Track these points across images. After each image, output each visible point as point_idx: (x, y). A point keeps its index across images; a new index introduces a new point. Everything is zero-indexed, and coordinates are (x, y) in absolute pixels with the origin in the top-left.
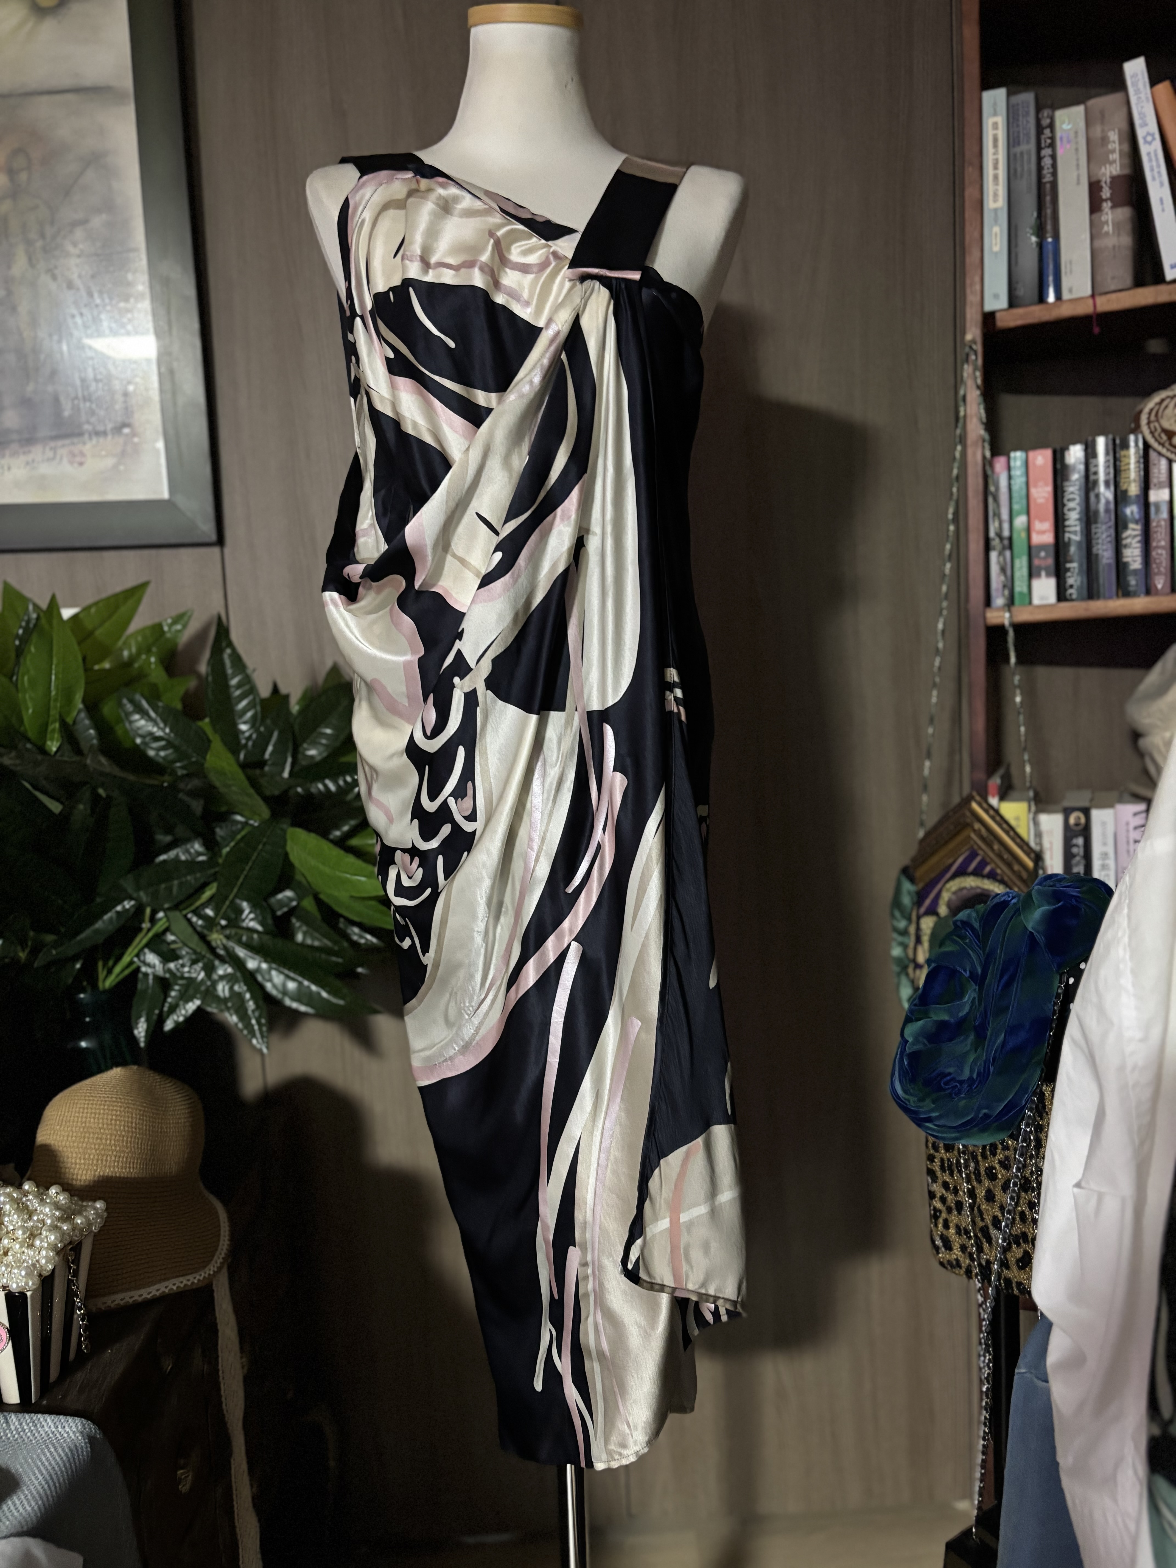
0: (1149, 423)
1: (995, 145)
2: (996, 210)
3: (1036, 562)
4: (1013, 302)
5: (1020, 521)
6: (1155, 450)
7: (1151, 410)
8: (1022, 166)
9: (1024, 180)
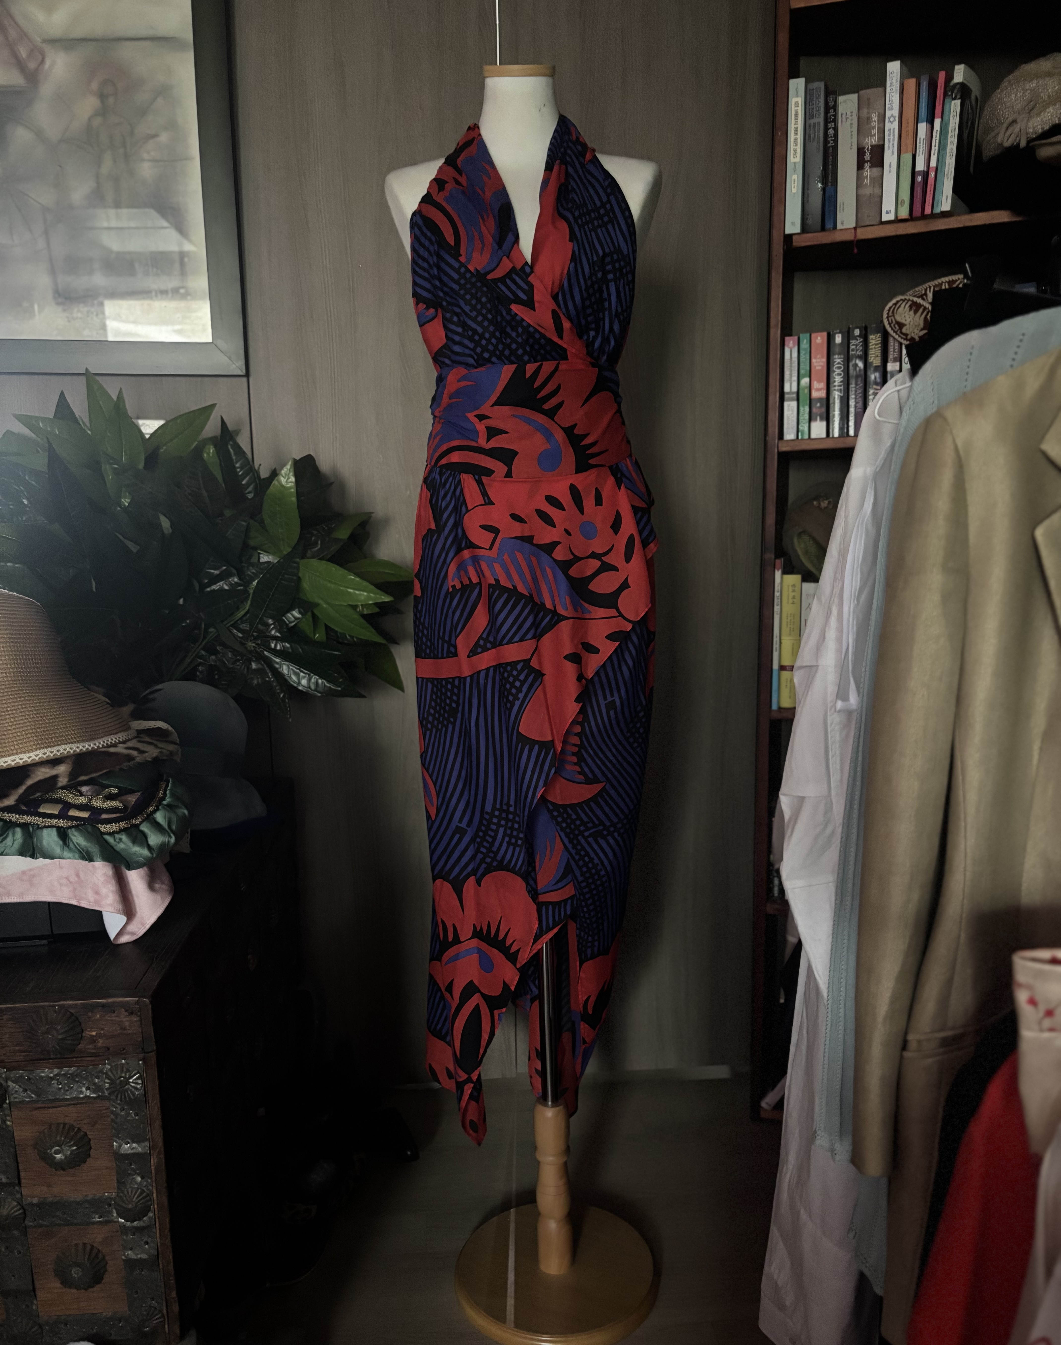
0: (888, 317)
1: (796, 118)
2: (795, 163)
3: (814, 410)
4: (805, 228)
5: (805, 381)
6: (892, 336)
7: (890, 308)
8: (814, 133)
9: (815, 144)
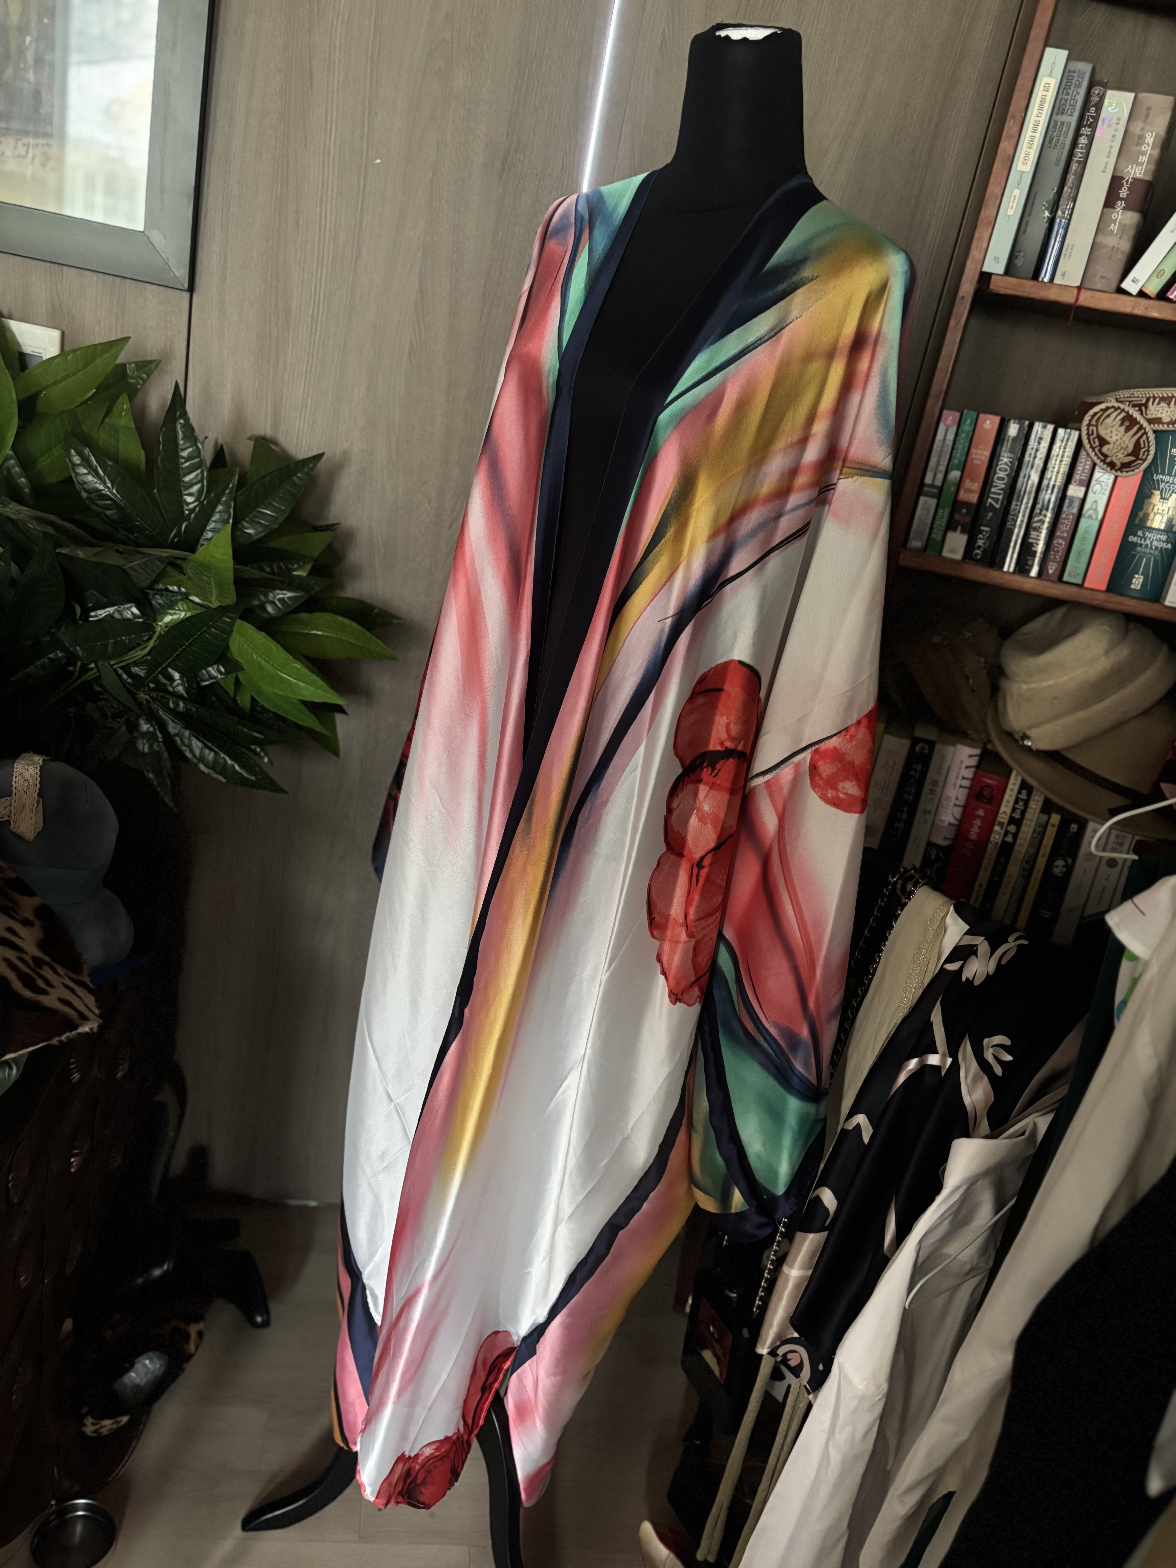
1: (1042, 105)
2: (1022, 173)
3: (957, 516)
4: (1011, 270)
5: (955, 474)
8: (1060, 136)
9: (1056, 151)
